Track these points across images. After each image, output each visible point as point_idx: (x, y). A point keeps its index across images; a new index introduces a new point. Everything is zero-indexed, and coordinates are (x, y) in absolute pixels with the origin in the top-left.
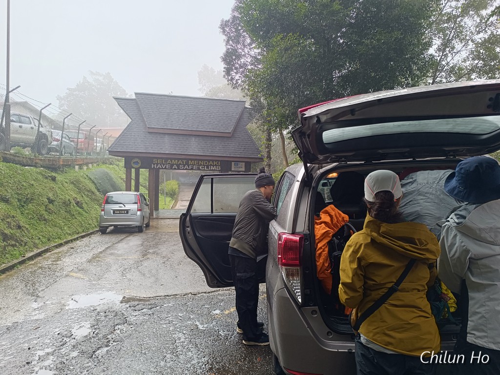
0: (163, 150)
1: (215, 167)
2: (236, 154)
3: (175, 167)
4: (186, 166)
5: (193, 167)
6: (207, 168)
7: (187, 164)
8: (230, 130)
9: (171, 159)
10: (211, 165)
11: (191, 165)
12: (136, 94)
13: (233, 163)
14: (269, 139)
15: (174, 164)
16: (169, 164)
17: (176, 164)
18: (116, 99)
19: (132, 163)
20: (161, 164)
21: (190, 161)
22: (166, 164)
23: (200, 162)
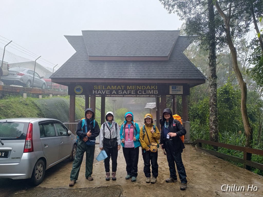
0: (102, 75)
1: (152, 91)
2: (175, 76)
3: (114, 92)
4: (125, 91)
5: (131, 92)
6: (145, 92)
7: (126, 89)
8: (167, 54)
9: (110, 85)
10: (148, 89)
11: (129, 90)
12: (82, 31)
13: (171, 87)
14: (213, 57)
15: (113, 90)
16: (109, 89)
17: (115, 90)
18: (66, 37)
19: (75, 90)
20: (101, 90)
21: (128, 86)
22: (106, 90)
23: (138, 87)
